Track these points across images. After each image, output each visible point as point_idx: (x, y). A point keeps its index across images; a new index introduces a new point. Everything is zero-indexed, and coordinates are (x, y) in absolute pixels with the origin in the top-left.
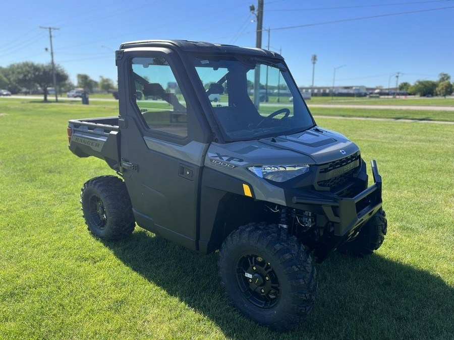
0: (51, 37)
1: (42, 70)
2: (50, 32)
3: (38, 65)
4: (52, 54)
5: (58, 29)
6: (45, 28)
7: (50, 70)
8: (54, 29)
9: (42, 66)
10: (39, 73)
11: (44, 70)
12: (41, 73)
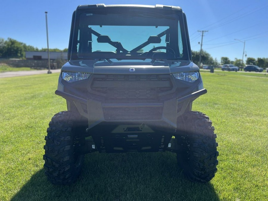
0: (203, 36)
1: (196, 54)
2: (203, 33)
3: (194, 51)
4: (201, 45)
5: (207, 31)
6: (200, 31)
7: (199, 54)
8: (205, 31)
9: (196, 52)
10: (194, 56)
11: (197, 54)
12: (195, 56)
